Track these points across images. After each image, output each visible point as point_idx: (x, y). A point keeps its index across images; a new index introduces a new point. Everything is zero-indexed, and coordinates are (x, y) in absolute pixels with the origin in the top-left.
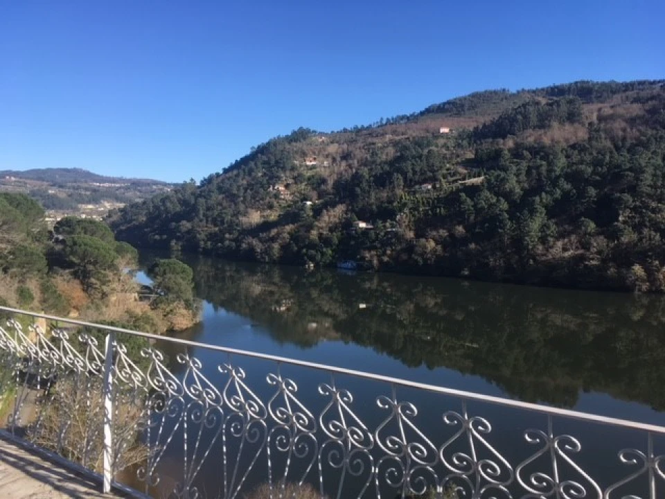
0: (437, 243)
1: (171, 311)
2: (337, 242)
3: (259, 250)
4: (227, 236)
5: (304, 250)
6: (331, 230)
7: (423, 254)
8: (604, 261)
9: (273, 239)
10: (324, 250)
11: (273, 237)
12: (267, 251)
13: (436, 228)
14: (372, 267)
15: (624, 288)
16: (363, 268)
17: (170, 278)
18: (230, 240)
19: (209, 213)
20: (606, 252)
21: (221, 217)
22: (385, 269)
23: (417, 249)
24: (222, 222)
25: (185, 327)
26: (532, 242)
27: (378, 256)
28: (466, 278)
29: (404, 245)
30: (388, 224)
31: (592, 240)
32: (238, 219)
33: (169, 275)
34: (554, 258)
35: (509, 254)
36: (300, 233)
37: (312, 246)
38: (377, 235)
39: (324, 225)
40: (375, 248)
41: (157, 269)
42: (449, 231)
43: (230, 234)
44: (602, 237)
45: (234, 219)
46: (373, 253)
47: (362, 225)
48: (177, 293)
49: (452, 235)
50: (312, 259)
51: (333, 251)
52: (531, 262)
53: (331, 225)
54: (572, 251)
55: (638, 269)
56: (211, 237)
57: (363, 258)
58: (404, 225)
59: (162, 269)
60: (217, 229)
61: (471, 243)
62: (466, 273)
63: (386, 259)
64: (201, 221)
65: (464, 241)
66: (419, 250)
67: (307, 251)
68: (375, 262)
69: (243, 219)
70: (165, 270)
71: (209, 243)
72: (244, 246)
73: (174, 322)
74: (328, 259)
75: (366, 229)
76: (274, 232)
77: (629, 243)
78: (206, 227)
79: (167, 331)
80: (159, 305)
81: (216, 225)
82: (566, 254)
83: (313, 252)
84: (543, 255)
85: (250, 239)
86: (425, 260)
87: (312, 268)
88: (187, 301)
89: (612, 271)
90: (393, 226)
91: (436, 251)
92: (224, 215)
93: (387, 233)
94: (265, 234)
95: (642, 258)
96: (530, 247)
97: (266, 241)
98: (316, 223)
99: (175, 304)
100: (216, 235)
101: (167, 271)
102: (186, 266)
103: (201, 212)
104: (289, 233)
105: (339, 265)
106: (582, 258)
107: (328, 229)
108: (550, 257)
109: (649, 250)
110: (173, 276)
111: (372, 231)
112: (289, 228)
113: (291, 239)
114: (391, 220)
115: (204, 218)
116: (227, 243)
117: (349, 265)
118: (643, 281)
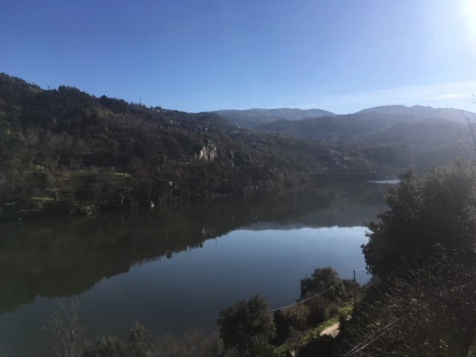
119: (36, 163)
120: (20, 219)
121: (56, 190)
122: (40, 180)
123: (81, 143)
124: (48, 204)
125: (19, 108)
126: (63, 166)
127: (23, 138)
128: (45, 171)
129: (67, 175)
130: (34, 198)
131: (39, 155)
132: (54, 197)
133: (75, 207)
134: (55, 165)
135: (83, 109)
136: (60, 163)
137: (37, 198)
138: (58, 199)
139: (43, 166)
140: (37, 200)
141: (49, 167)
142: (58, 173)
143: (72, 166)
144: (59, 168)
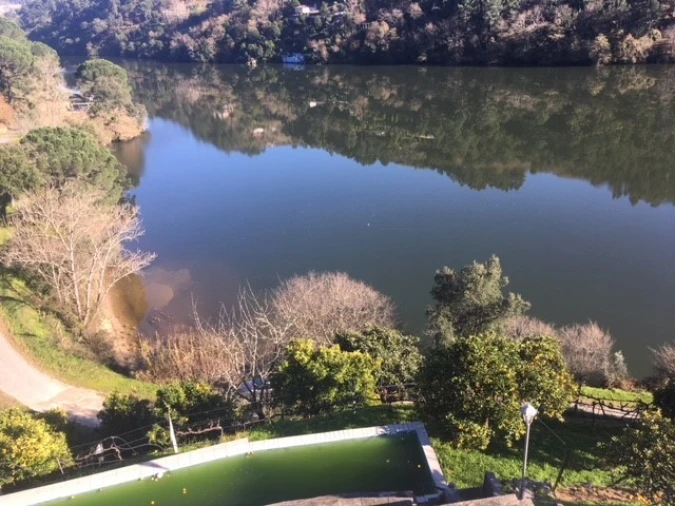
0: (391, 26)
1: (113, 119)
2: (279, 33)
3: (191, 48)
4: (151, 33)
5: (244, 45)
6: (271, 18)
7: (376, 40)
8: (567, 33)
9: (206, 34)
10: (266, 42)
11: (206, 31)
12: (201, 49)
13: (389, 8)
14: (322, 58)
15: (586, 61)
16: (312, 61)
17: (103, 81)
18: (157, 38)
19: (125, 7)
20: (570, 21)
21: (139, 11)
22: (335, 60)
23: (369, 34)
24: (143, 18)
25: (132, 137)
26: (494, 16)
27: (327, 46)
28: (423, 63)
29: (354, 31)
30: (335, 7)
31: (556, 11)
32: (159, 12)
33: (100, 78)
34: (516, 34)
35: (468, 33)
36: (237, 25)
37: (251, 39)
38: (324, 20)
39: (263, 13)
40: (322, 37)
41: (84, 73)
42: (404, 10)
43: (154, 31)
44: (566, 6)
45: (156, 12)
46: (321, 42)
47: (306, 10)
48: (115, 97)
49: (407, 15)
50: (254, 54)
51: (275, 43)
52: (493, 39)
53: (270, 13)
54: (535, 24)
55: (602, 40)
56: (132, 36)
57: (311, 50)
58: (353, 7)
59: (91, 72)
60: (137, 26)
61: (428, 23)
62: (424, 58)
63: (336, 49)
64: (117, 17)
65: (421, 21)
66: (372, 36)
67: (247, 45)
68: (325, 53)
69: (167, 13)
70: (94, 73)
71: (132, 44)
72: (174, 44)
73: (118, 131)
74: (271, 53)
75: (311, 15)
76: (205, 25)
77: (594, 11)
78: (125, 24)
79: (113, 141)
80: (98, 113)
81: (135, 22)
82: (530, 28)
83: (253, 46)
84: (506, 31)
85: (179, 36)
86: (379, 47)
87: (255, 65)
88: (127, 107)
89: (575, 44)
90: (340, 9)
91: (390, 35)
92: (143, 9)
93: (334, 18)
94: (195, 29)
95: (607, 27)
96: (492, 23)
97: (199, 37)
98: (253, 11)
99: (116, 110)
100: (137, 32)
101: (97, 74)
102: (117, 66)
103: (115, 7)
104: (223, 25)
105: (284, 60)
106: (544, 31)
107: (267, 17)
108: (512, 33)
109: (614, 18)
110: (106, 79)
111: (318, 17)
112: (223, 19)
113: (227, 33)
114: (339, 2)
115: (120, 14)
116: (153, 42)
117: (296, 58)
118: (606, 52)
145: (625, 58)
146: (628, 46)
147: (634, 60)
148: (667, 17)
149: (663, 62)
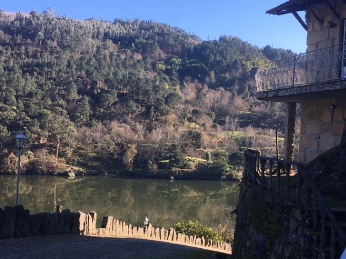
119: (190, 120)
120: (172, 177)
121: (209, 151)
122: (195, 138)
123: (239, 101)
124: (200, 165)
125: (178, 61)
126: (218, 125)
127: (180, 93)
128: (200, 129)
129: (222, 135)
130: (187, 157)
131: (195, 112)
132: (207, 158)
133: (227, 171)
134: (209, 123)
135: (244, 62)
136: (215, 121)
137: (190, 158)
138: (211, 161)
139: (197, 124)
140: (189, 160)
141: (203, 125)
142: (213, 133)
143: (227, 125)
144: (214, 126)
145: (10, 170)
146: (11, 161)
147: (16, 171)
148: (36, 143)
149: (37, 174)
